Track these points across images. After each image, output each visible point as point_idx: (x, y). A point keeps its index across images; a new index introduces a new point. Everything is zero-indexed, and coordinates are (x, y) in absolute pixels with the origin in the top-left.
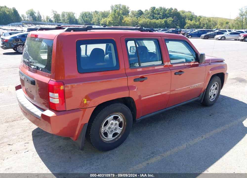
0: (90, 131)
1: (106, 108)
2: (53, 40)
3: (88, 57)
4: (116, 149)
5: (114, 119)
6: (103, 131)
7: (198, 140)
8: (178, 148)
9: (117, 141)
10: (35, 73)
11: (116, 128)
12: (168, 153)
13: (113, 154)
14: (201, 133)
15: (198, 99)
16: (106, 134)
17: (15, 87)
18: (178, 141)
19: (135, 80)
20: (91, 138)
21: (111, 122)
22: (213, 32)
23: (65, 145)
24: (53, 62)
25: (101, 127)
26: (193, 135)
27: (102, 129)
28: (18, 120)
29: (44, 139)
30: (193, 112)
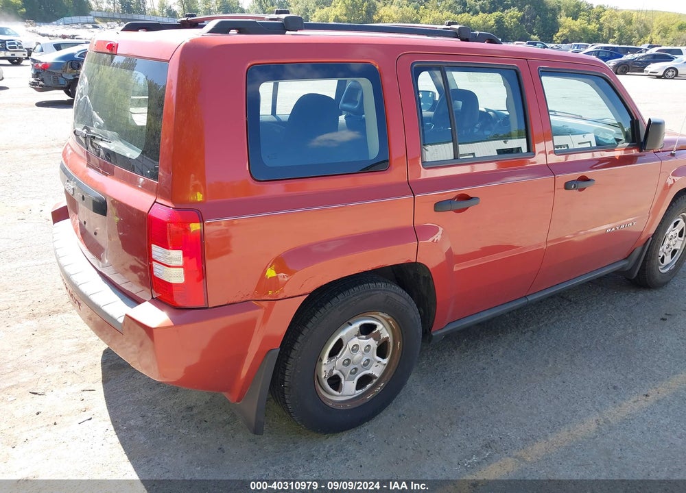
0: (284, 374)
1: (335, 298)
2: (168, 61)
3: (280, 122)
4: (367, 426)
5: (362, 334)
6: (328, 372)
7: (632, 405)
8: (569, 431)
9: (372, 399)
10: (107, 175)
11: (368, 360)
12: (539, 448)
13: (360, 443)
14: (642, 379)
15: (623, 267)
16: (335, 382)
17: (52, 213)
18: (566, 404)
19: (439, 206)
20: (286, 396)
21: (351, 344)
22: (641, 55)
23: (207, 403)
24: (165, 141)
25: (321, 360)
26: (615, 388)
27: (324, 368)
28: (65, 311)
29: (140, 379)
30: (604, 304)
